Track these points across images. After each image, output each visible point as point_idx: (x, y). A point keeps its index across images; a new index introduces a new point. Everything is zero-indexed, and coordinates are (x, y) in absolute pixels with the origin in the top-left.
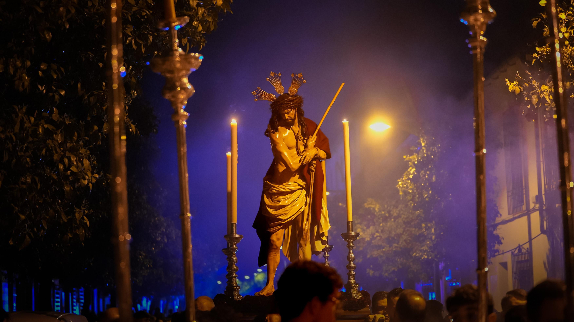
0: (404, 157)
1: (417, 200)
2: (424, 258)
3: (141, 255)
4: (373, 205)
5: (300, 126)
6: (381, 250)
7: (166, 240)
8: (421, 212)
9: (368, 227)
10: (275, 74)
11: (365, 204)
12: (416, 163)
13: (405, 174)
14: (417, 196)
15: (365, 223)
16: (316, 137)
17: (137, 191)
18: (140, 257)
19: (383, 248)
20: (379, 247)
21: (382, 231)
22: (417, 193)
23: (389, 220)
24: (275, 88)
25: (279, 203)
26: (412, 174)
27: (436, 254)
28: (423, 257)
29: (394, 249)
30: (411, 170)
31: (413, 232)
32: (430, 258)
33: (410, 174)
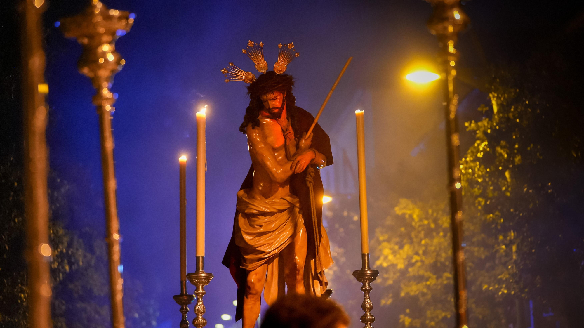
0: (467, 124)
1: (491, 195)
2: (503, 293)
3: (22, 292)
4: (409, 209)
5: (290, 118)
6: (424, 283)
7: (67, 268)
8: (496, 215)
9: (401, 247)
10: (254, 45)
11: (397, 209)
12: (489, 131)
13: (469, 151)
14: (491, 188)
15: (397, 240)
16: (312, 134)
17: (16, 184)
18: (22, 295)
19: (427, 280)
20: (420, 279)
21: (425, 253)
22: (490, 183)
23: (434, 234)
24: (255, 64)
25: (260, 228)
26: (481, 151)
27: (522, 286)
28: (500, 291)
29: (445, 282)
30: (479, 145)
31: (476, 254)
32: (513, 293)
33: (478, 151)
